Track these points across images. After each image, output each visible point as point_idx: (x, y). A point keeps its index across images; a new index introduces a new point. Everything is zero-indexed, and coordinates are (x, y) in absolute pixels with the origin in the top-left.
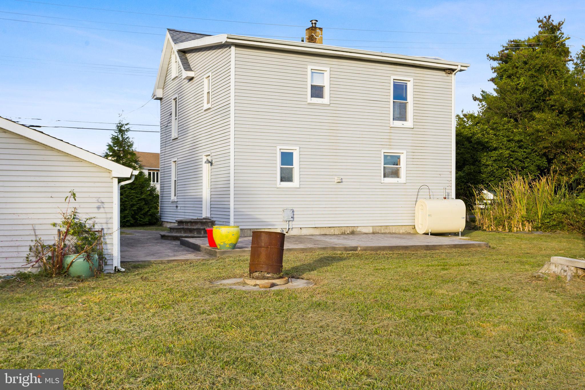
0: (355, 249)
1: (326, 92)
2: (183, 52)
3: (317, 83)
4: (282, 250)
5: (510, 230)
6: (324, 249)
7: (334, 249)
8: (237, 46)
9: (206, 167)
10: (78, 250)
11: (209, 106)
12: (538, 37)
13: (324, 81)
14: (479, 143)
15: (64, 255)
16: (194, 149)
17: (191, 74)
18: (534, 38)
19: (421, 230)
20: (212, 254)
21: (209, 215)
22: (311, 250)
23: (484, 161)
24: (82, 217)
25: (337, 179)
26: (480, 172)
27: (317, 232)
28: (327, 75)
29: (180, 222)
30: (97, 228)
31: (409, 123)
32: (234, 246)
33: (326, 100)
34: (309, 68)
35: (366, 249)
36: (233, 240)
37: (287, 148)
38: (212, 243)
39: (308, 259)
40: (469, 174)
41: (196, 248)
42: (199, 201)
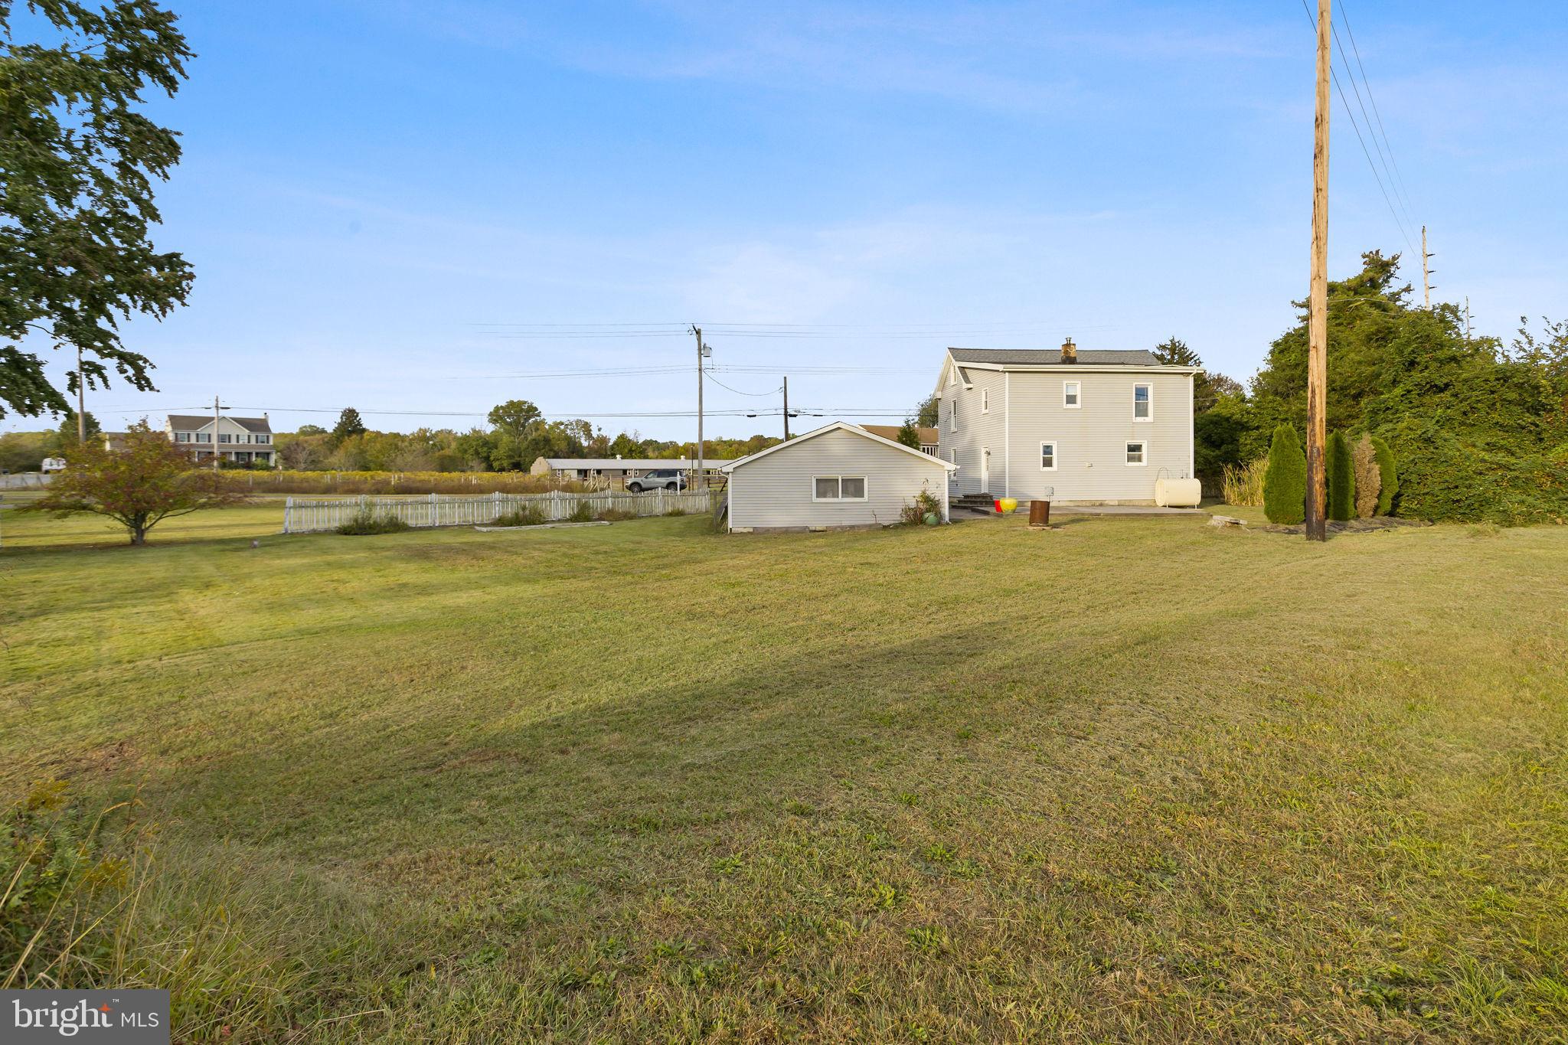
0: (1099, 515)
1: (1079, 399)
2: (962, 369)
3: (1071, 393)
4: (1048, 514)
5: (1253, 505)
6: (1076, 514)
7: (1083, 514)
8: (1009, 372)
9: (984, 457)
10: (928, 511)
11: (987, 411)
12: (1361, 277)
13: (1077, 391)
14: (1238, 423)
15: (922, 514)
16: (973, 441)
17: (970, 386)
18: (1356, 278)
19: (1160, 503)
20: (1001, 516)
21: (987, 492)
22: (1067, 515)
23: (1242, 440)
24: (928, 493)
25: (1087, 464)
26: (1238, 451)
27: (1072, 504)
28: (1079, 386)
29: (966, 497)
30: (936, 499)
31: (1150, 419)
32: (1014, 511)
33: (1078, 405)
34: (1065, 382)
35: (1107, 515)
36: (1013, 507)
37: (1048, 443)
38: (999, 509)
39: (1061, 519)
40: (1226, 453)
41: (986, 513)
42: (979, 481)
